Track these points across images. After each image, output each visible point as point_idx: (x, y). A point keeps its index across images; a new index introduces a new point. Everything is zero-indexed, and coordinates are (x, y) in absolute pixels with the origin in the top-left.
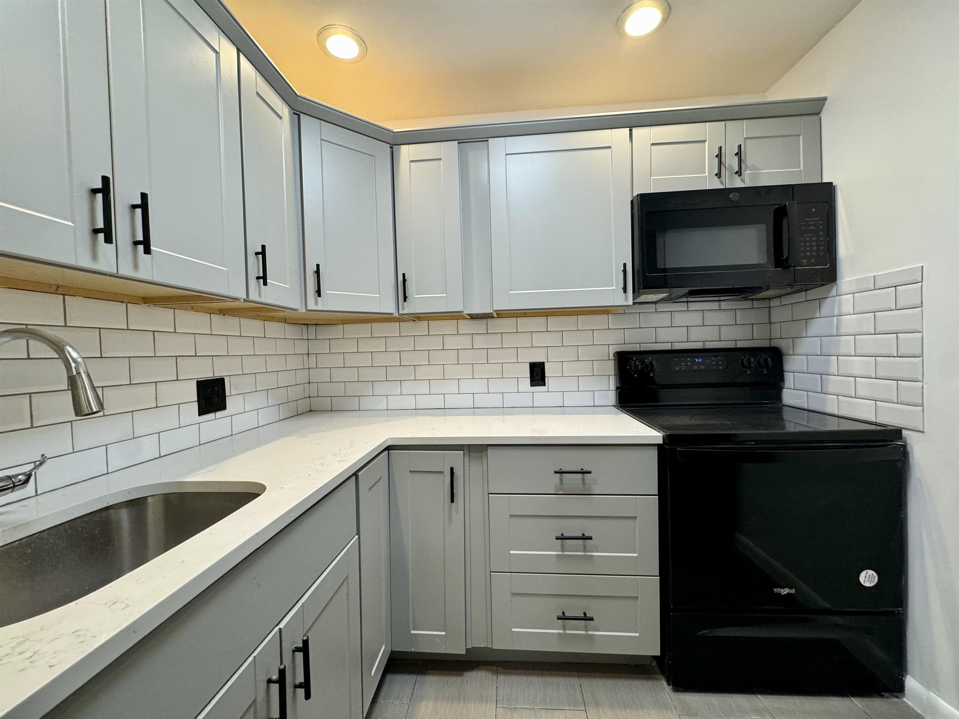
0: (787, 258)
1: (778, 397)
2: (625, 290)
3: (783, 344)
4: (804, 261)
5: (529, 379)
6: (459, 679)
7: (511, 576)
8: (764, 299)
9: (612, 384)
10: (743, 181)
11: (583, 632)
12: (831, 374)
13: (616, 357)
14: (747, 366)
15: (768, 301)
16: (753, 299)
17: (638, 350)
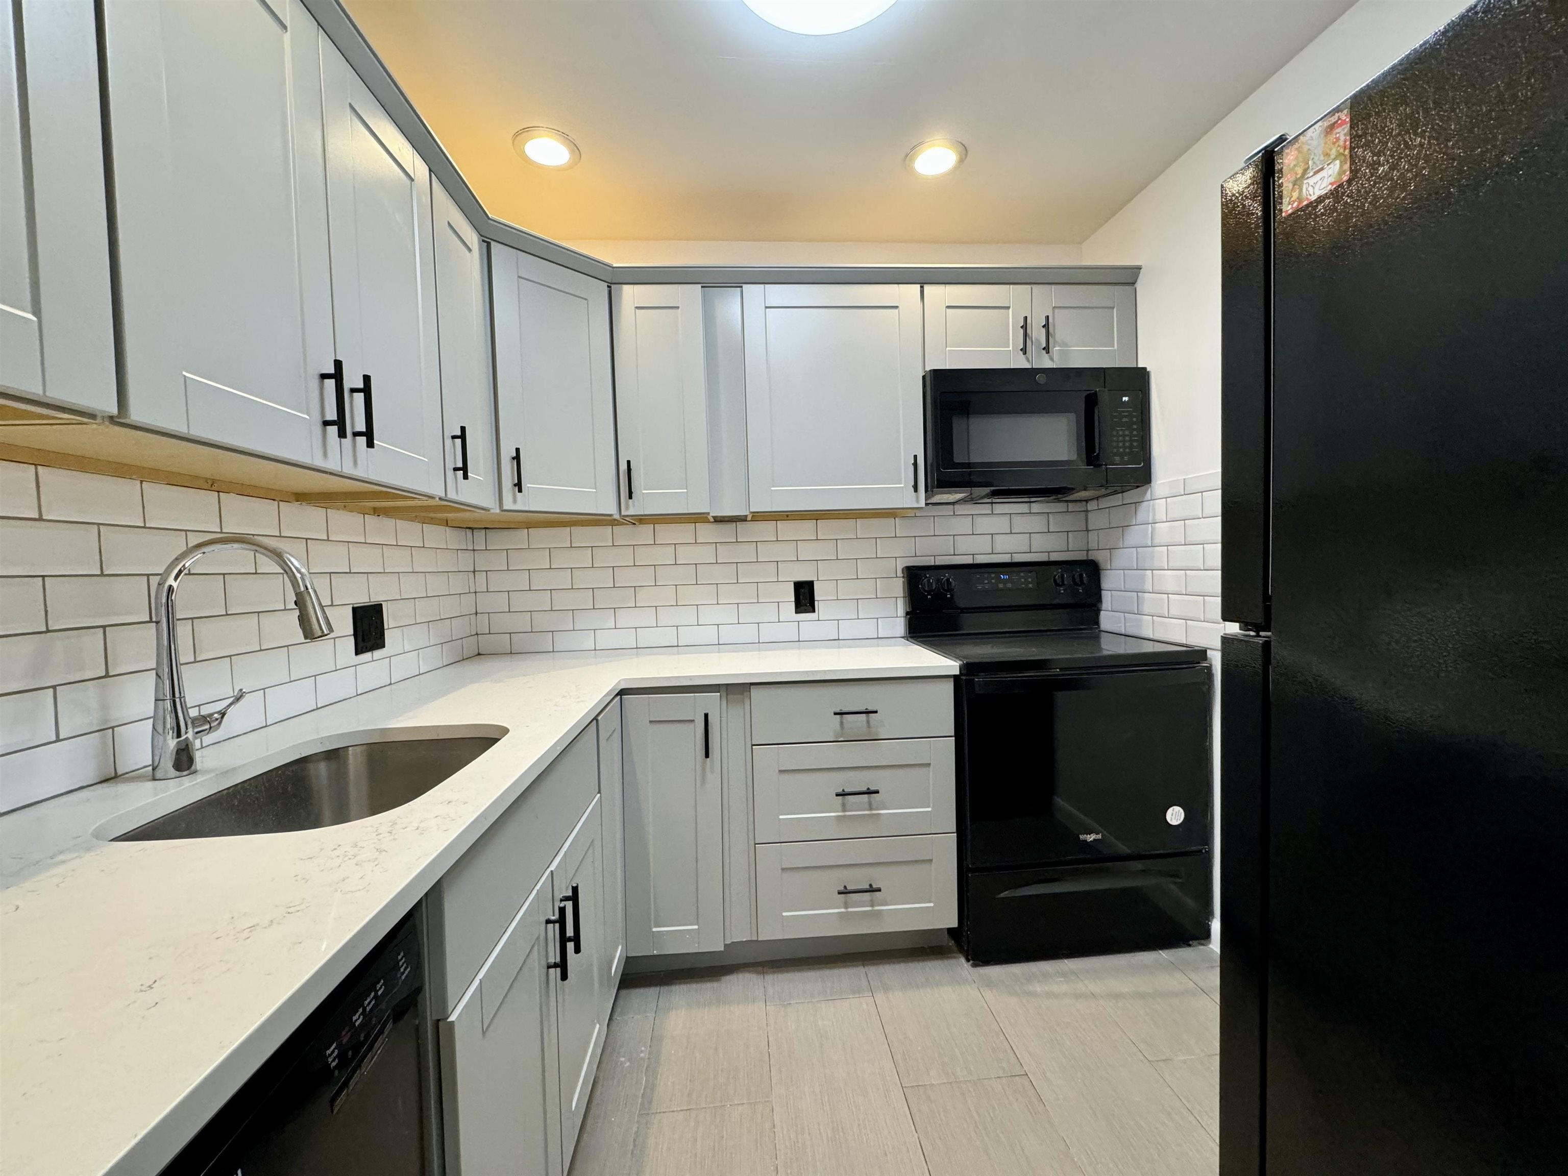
0: (1098, 454)
1: (1097, 622)
2: (916, 490)
3: (1100, 556)
4: (1117, 458)
5: (793, 604)
6: (715, 984)
7: (781, 846)
8: (1080, 501)
9: (901, 608)
10: (1052, 359)
11: (869, 909)
12: (1147, 591)
13: (906, 573)
14: (1060, 583)
15: (1084, 503)
16: (1067, 501)
17: (933, 564)
